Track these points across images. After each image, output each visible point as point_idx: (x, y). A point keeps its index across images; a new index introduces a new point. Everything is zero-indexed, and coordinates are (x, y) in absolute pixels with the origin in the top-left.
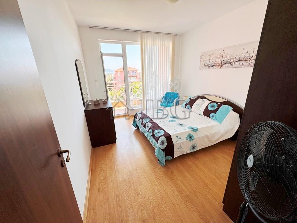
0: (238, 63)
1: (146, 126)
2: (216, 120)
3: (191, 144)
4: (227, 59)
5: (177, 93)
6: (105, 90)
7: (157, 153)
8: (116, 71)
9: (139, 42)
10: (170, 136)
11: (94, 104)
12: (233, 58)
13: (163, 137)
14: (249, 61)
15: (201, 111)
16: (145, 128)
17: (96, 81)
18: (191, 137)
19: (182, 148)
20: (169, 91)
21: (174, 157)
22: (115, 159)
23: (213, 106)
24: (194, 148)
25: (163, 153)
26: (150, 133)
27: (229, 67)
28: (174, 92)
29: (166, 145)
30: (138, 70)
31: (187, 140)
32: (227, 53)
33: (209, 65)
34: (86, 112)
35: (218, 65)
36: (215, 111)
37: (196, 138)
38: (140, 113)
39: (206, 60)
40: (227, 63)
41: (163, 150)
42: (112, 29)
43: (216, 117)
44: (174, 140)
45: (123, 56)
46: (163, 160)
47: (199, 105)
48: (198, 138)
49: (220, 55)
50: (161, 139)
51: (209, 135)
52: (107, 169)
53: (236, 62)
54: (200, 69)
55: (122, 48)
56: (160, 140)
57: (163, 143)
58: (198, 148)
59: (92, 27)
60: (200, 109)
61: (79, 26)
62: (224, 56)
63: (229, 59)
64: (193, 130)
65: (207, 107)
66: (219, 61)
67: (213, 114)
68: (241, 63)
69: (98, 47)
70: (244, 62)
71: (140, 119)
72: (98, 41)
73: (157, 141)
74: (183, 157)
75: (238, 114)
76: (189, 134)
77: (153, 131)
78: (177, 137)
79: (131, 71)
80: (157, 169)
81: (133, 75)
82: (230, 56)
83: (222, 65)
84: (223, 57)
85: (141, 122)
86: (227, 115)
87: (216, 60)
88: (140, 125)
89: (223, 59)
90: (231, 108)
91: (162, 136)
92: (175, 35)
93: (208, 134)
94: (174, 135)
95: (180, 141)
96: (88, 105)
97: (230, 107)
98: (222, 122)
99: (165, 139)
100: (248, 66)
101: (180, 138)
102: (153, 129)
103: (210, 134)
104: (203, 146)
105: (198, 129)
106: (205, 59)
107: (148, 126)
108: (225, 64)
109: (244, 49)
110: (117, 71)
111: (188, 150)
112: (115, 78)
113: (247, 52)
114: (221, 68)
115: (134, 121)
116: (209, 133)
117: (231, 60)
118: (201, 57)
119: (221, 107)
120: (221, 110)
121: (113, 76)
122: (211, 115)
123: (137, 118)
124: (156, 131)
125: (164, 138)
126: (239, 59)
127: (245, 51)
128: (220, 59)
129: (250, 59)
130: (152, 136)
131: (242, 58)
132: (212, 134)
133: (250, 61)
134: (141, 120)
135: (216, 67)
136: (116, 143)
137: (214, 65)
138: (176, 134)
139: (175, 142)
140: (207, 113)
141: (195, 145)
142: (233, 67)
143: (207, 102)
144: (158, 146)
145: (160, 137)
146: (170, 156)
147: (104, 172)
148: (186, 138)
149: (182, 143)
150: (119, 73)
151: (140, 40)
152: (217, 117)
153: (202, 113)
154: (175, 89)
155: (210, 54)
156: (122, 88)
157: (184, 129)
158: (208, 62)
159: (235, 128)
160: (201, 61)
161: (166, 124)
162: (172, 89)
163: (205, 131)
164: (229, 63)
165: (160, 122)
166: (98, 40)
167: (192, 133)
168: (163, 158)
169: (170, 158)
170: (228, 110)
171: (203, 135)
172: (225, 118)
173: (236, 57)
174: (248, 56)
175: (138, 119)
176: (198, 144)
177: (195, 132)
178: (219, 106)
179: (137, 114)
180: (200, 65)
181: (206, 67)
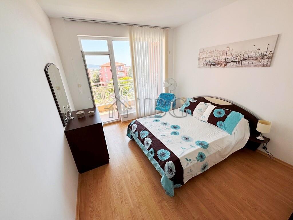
0: (246, 62)
1: (145, 142)
2: (225, 130)
3: (202, 164)
4: (232, 57)
5: (173, 95)
6: (91, 97)
7: (164, 183)
8: (102, 67)
9: (128, 38)
10: (178, 159)
11: (78, 119)
12: (240, 56)
13: (170, 162)
14: (261, 60)
15: (204, 117)
16: (144, 145)
17: (79, 86)
18: (202, 157)
19: (192, 171)
20: (164, 92)
21: (184, 183)
22: (110, 190)
23: (219, 113)
24: (204, 167)
25: (171, 183)
26: (152, 153)
27: (235, 66)
28: (169, 93)
29: (175, 172)
30: (124, 65)
31: (198, 161)
32: (232, 50)
33: (210, 63)
34: (66, 132)
35: (221, 64)
36: (223, 119)
37: (207, 157)
38: (135, 123)
39: (206, 58)
40: (232, 62)
41: (171, 179)
42: (94, 21)
43: (224, 126)
44: (184, 164)
45: (110, 54)
46: (171, 191)
47: (202, 110)
48: (209, 156)
49: (223, 52)
50: (168, 165)
51: (221, 151)
52: (101, 209)
53: (244, 61)
54: (198, 67)
55: (108, 45)
56: (166, 166)
57: (171, 170)
58: (209, 167)
59: (68, 20)
60: (204, 115)
61: (51, 19)
62: (229, 53)
63: (235, 57)
64: (203, 147)
65: (212, 114)
66: (222, 59)
67: (221, 122)
68: (251, 62)
69: (78, 45)
70: (254, 61)
71: (135, 131)
72: (78, 37)
73: (163, 167)
74: (193, 180)
75: (247, 120)
76: (199, 153)
77: (156, 152)
78: (187, 159)
79: (118, 66)
80: (165, 202)
81: (120, 71)
82: (236, 53)
83: (226, 63)
84: (227, 55)
85: (138, 135)
86: (237, 123)
87: (218, 58)
88: (136, 138)
89: (227, 57)
90: (242, 116)
91: (168, 160)
92: (167, 29)
93: (219, 149)
94: (182, 157)
95: (191, 164)
96: (70, 121)
97: (241, 114)
98: (232, 132)
99: (173, 165)
100: (260, 66)
101: (190, 160)
102: (155, 149)
103: (221, 149)
104: (214, 163)
105: (208, 144)
106: (205, 56)
107: (147, 143)
108: (229, 63)
109: (254, 46)
110: (104, 67)
111: (198, 172)
112: (101, 74)
113: (259, 49)
114: (224, 67)
115: (129, 132)
116: (221, 147)
117: (238, 59)
118: (199, 54)
119: (230, 115)
120: (230, 117)
121: (99, 72)
122: (218, 123)
123: (132, 129)
124: (159, 152)
125: (171, 164)
126: (247, 57)
127: (256, 48)
128: (224, 57)
129: (262, 57)
130: (154, 157)
131: (252, 57)
132: (223, 148)
133: (263, 60)
134: (137, 132)
135: (218, 66)
136: (109, 163)
137: (216, 64)
138: (184, 156)
139: (185, 167)
140: (212, 120)
141: (206, 164)
142: (240, 67)
143: (211, 107)
144: (165, 174)
145: (166, 161)
146: (179, 183)
147: (97, 215)
148: (196, 158)
149: (193, 165)
150: (105, 69)
151: (128, 35)
152: (226, 126)
153: (206, 120)
154: (170, 89)
155: (211, 51)
156: (109, 84)
157: (192, 146)
158: (208, 60)
159: (246, 137)
160: (199, 59)
161: (169, 139)
162: (167, 89)
163: (217, 146)
164: (235, 62)
165: (162, 136)
166: (78, 35)
167: (203, 151)
168: (172, 189)
169: (179, 185)
170: (239, 118)
171: (214, 151)
172: (235, 127)
173: (243, 55)
174: (260, 53)
175: (134, 131)
176: (209, 163)
177: (206, 149)
178: (227, 113)
179: (132, 123)
180: (199, 63)
181: (206, 66)
